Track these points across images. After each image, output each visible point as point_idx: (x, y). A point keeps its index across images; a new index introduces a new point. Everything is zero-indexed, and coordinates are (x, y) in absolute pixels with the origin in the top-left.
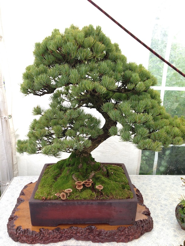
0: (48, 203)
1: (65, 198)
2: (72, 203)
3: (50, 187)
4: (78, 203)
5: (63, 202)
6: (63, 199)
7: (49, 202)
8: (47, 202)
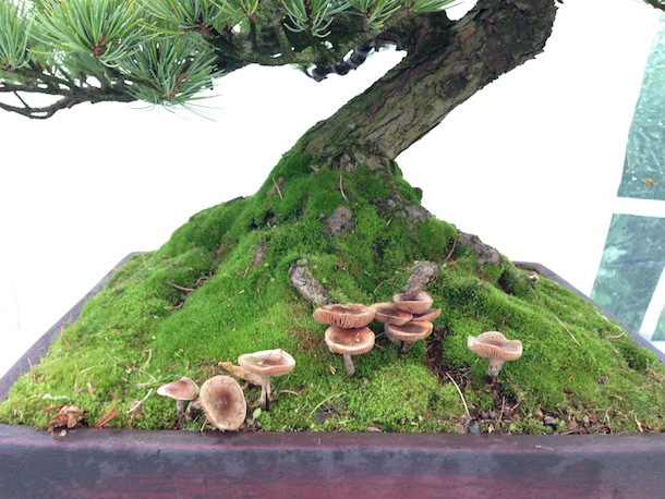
0: (100, 455)
1: (235, 421)
2: (293, 460)
3: (133, 346)
4: (338, 456)
5: (219, 448)
6: (222, 426)
7: (108, 444)
8: (91, 444)
